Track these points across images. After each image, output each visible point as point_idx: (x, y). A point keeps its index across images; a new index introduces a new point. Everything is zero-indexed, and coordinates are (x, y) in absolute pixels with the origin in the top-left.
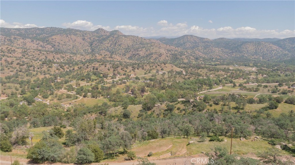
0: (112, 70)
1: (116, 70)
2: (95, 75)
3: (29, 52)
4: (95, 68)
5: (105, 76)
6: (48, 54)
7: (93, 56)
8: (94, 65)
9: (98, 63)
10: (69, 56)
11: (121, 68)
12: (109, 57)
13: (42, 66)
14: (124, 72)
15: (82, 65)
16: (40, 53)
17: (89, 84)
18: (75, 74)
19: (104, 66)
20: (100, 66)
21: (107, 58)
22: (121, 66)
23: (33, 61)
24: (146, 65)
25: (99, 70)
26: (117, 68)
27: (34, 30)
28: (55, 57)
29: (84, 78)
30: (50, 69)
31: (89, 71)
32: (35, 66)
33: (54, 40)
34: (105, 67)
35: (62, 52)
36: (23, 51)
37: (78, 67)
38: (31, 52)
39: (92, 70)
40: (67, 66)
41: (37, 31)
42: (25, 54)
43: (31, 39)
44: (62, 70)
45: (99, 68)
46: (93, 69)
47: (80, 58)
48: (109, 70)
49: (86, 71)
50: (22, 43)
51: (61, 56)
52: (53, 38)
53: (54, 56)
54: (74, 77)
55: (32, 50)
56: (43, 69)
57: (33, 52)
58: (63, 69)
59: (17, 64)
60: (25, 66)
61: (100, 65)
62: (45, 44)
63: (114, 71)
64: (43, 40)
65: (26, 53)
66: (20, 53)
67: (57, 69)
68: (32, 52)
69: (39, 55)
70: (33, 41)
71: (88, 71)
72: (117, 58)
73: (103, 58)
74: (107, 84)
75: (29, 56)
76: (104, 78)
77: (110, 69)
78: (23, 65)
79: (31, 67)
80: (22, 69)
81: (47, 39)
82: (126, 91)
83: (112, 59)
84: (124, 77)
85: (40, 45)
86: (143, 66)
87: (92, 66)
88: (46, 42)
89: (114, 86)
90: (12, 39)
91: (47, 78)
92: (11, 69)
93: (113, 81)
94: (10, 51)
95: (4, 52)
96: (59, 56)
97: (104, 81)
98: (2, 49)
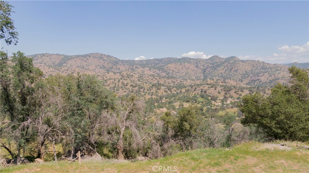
0: (223, 93)
1: (228, 93)
2: (202, 97)
4: (203, 91)
5: (214, 99)
6: (160, 79)
7: (204, 81)
8: (203, 87)
9: (207, 86)
10: (179, 81)
11: (234, 91)
12: (222, 82)
13: (151, 88)
14: (238, 96)
15: (190, 88)
16: (154, 78)
18: (181, 96)
19: (214, 88)
20: (209, 89)
21: (219, 83)
22: (234, 89)
23: (144, 84)
24: (268, 89)
25: (207, 93)
26: (230, 91)
27: (153, 61)
28: (166, 82)
29: (189, 99)
30: (158, 90)
31: (197, 93)
32: (145, 88)
33: (168, 69)
34: (215, 89)
35: (173, 77)
36: (140, 76)
37: (186, 90)
39: (200, 92)
40: (175, 89)
41: (156, 61)
42: (140, 79)
43: (149, 67)
44: (169, 92)
45: (208, 90)
46: (201, 92)
47: (190, 82)
48: (219, 93)
49: (193, 93)
50: (141, 71)
51: (172, 81)
52: (167, 66)
53: (165, 81)
54: (179, 99)
55: (147, 76)
56: (152, 91)
58: (170, 91)
59: (131, 86)
60: (137, 88)
61: (209, 88)
62: (161, 71)
63: (226, 94)
64: (159, 69)
65: (142, 78)
66: (137, 78)
67: (164, 91)
68: (147, 77)
69: (152, 80)
70: (151, 69)
71: (195, 94)
72: (231, 83)
73: (215, 83)
74: (214, 106)
75: (143, 81)
76: (212, 101)
77: (221, 91)
78: (136, 87)
79: (142, 88)
80: (133, 90)
81: (163, 67)
82: (238, 115)
83: (224, 84)
84: (238, 100)
85: (156, 73)
86: (264, 89)
87: (200, 88)
88: (162, 71)
89: (223, 109)
90: (134, 68)
91: (153, 98)
92: (125, 90)
93: (223, 104)
94: (129, 76)
95: (124, 77)
96: (170, 81)
97: (212, 104)
98: (123, 74)
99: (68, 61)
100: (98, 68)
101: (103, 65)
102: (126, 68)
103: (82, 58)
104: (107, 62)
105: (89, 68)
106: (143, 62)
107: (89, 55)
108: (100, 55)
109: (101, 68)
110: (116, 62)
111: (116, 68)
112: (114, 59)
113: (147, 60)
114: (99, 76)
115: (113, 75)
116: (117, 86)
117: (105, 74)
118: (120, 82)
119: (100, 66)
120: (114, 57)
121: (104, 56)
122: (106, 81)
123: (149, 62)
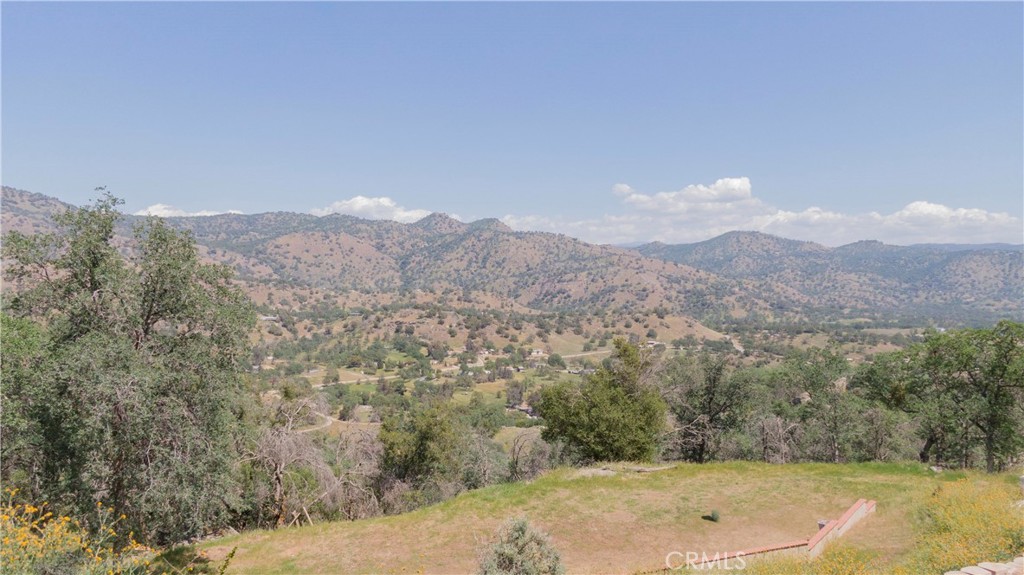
0: (463, 334)
1: (480, 334)
2: (400, 350)
4: (404, 328)
5: (437, 353)
6: (251, 286)
7: (404, 296)
8: (401, 317)
9: (416, 311)
10: (320, 296)
11: (496, 327)
12: (459, 300)
14: (506, 342)
15: (359, 319)
17: (372, 378)
18: (330, 345)
19: (437, 320)
20: (420, 320)
21: (451, 301)
22: (496, 321)
24: (589, 320)
25: (416, 334)
26: (483, 327)
27: (223, 221)
28: (273, 297)
29: (359, 357)
31: (382, 337)
33: (281, 251)
34: (441, 323)
35: (296, 282)
37: (345, 326)
39: (392, 334)
40: (307, 322)
41: (233, 224)
43: (207, 245)
44: (287, 334)
45: (418, 327)
46: (397, 331)
47: (360, 300)
48: (452, 334)
49: (371, 337)
51: (294, 294)
52: (277, 243)
53: (270, 294)
54: (323, 358)
58: (290, 330)
61: (421, 317)
62: (252, 261)
63: (472, 337)
64: (246, 251)
67: (270, 332)
70: (215, 252)
71: (377, 339)
72: (486, 301)
73: (439, 302)
74: (438, 377)
76: (431, 362)
77: (457, 329)
81: (260, 246)
82: (508, 402)
83: (467, 305)
84: (507, 356)
86: (578, 321)
87: (394, 320)
88: (257, 257)
89: (464, 384)
93: (464, 369)
96: (288, 294)
97: (431, 370)
104: (31, 221)
108: (3, 193)
112: (63, 209)
113: (198, 218)
121: (20, 195)
123: (208, 224)
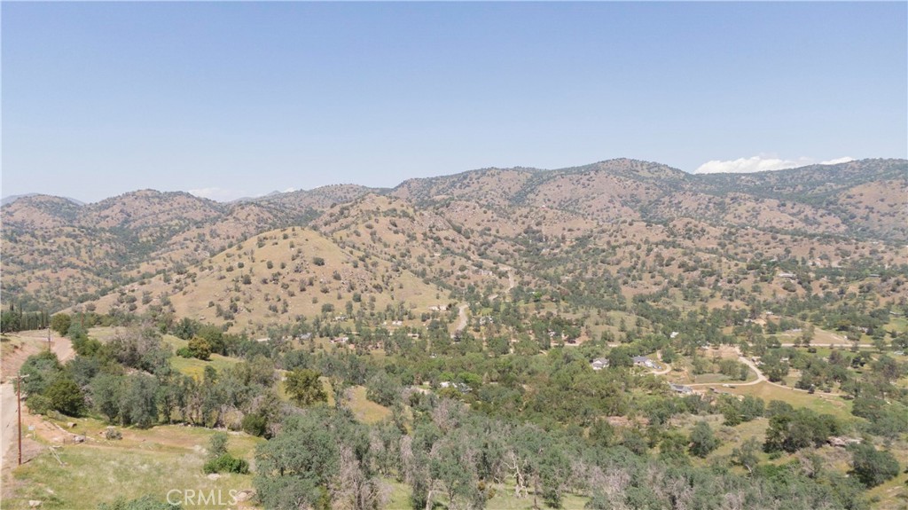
3: (742, 237)
6: (795, 241)
13: (741, 276)
23: (724, 260)
27: (805, 172)
28: (814, 252)
30: (761, 284)
32: (723, 275)
33: (852, 201)
36: (726, 233)
37: (860, 287)
38: (747, 235)
40: (824, 280)
41: (816, 175)
42: (727, 242)
43: (780, 199)
44: (800, 291)
50: (748, 212)
51: (838, 249)
52: (849, 193)
53: (812, 249)
55: (751, 230)
56: (743, 284)
57: (754, 235)
58: (805, 287)
59: (679, 267)
60: (696, 274)
62: (821, 212)
64: (816, 203)
65: (733, 238)
66: (716, 238)
67: (784, 288)
68: (750, 236)
69: (767, 244)
70: (784, 205)
78: (694, 269)
79: (711, 275)
80: (683, 279)
81: (832, 197)
85: (802, 216)
88: (826, 208)
90: (728, 200)
91: (733, 308)
92: (658, 278)
94: (691, 233)
95: (675, 236)
96: (830, 249)
98: (675, 226)
99: (540, 188)
100: (618, 205)
101: (632, 196)
102: (701, 201)
103: (575, 177)
104: (645, 185)
105: (590, 206)
106: (767, 179)
107: (595, 168)
108: (629, 164)
109: (624, 204)
110: (676, 182)
111: (670, 202)
112: (670, 173)
113: (784, 171)
114: (603, 231)
115: (644, 229)
116: (639, 266)
117: (622, 226)
118: (652, 254)
119: (624, 198)
120: (671, 169)
121: (642, 165)
122: (614, 248)
123: (790, 176)
